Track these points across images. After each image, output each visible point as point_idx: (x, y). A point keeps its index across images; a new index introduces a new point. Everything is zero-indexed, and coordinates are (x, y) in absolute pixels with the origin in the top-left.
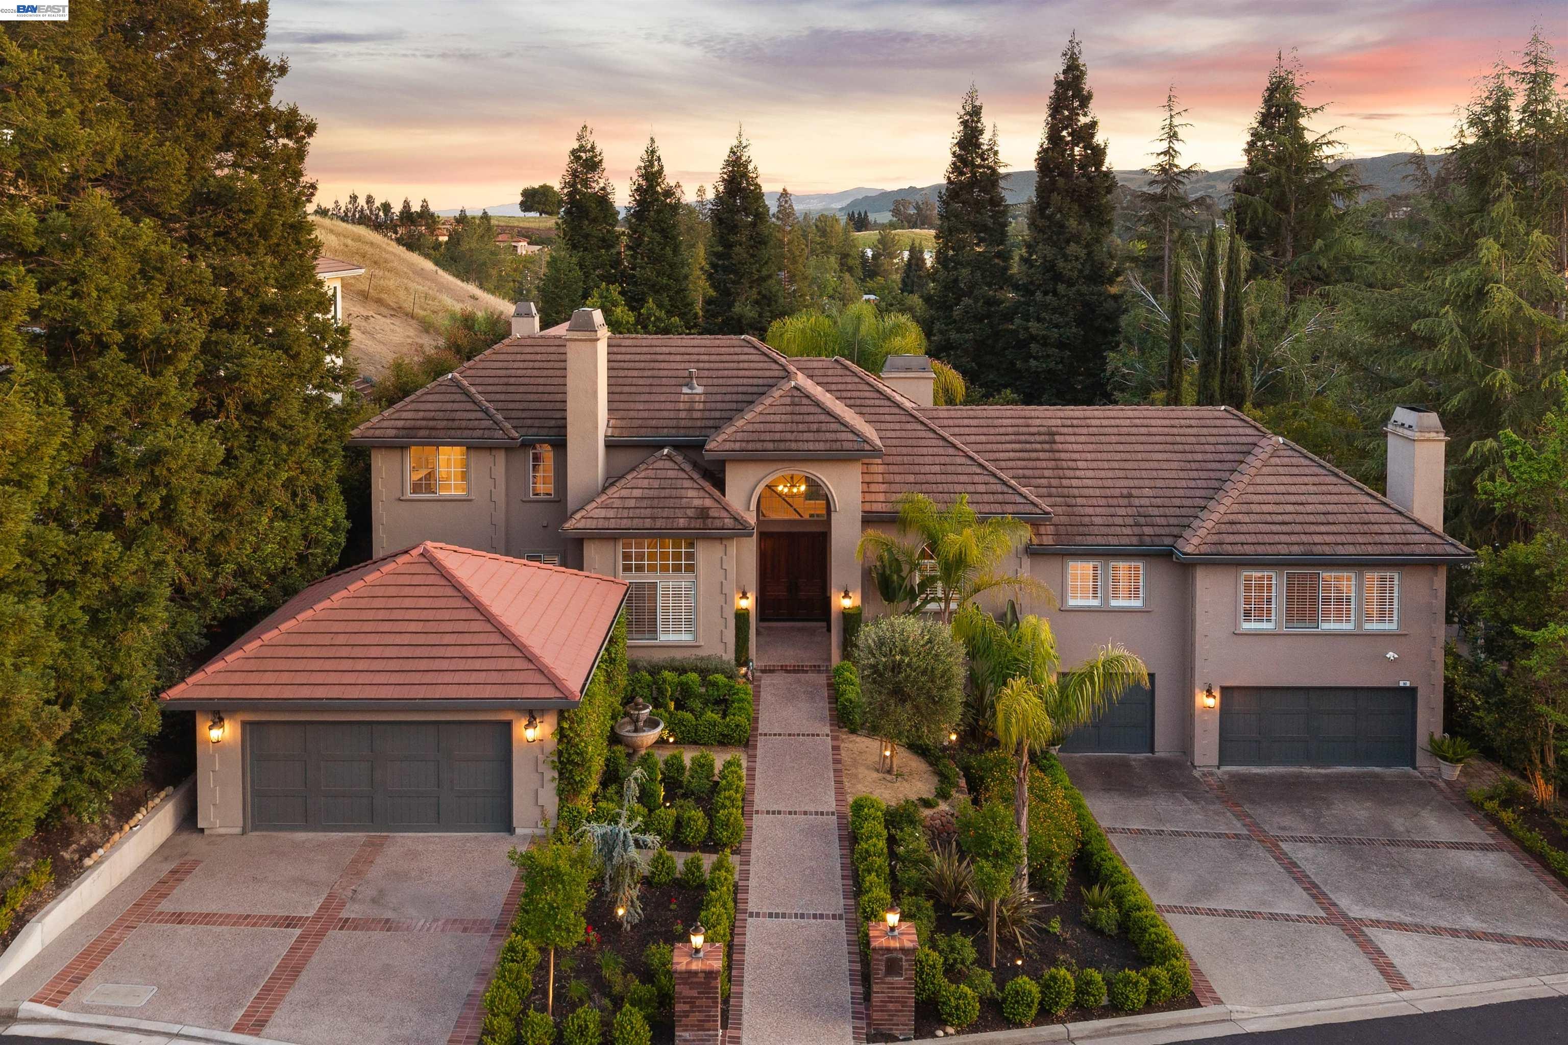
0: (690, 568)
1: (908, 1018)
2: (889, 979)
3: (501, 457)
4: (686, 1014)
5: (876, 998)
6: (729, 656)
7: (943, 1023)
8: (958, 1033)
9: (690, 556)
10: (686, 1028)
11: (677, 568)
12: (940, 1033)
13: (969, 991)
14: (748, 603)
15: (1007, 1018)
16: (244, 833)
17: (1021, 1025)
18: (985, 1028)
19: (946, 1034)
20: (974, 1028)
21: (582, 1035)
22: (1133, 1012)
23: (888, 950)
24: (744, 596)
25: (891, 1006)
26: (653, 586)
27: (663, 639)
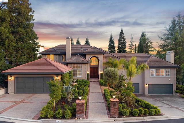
0: (81, 68)
1: (117, 114)
2: (114, 107)
3: (58, 56)
4: (78, 111)
5: (112, 111)
6: (86, 79)
7: (123, 116)
8: (126, 117)
9: (81, 66)
10: (78, 114)
11: (79, 68)
12: (123, 117)
13: (127, 110)
14: (89, 73)
15: (133, 115)
16: (15, 94)
17: (136, 117)
18: (130, 117)
19: (124, 117)
20: (128, 117)
21: (59, 114)
22: (153, 116)
23: (114, 102)
24: (88, 72)
25: (114, 112)
26: (77, 70)
27: (78, 77)
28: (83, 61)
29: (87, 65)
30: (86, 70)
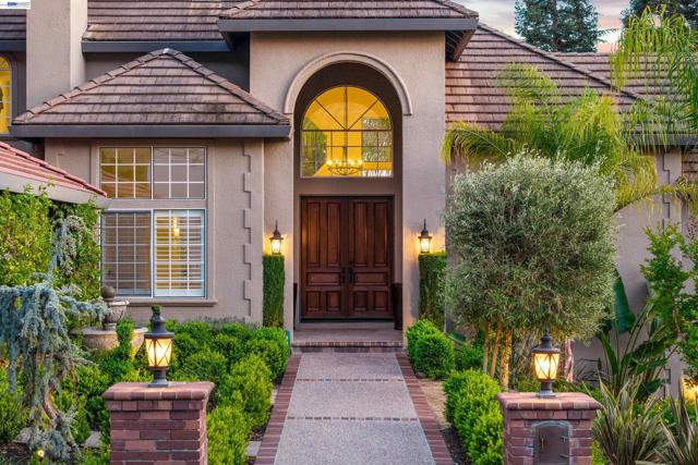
0: (199, 193)
9: (200, 175)
26: (145, 216)
27: (160, 294)
28: (216, 109)
29: (259, 156)
30: (256, 218)
